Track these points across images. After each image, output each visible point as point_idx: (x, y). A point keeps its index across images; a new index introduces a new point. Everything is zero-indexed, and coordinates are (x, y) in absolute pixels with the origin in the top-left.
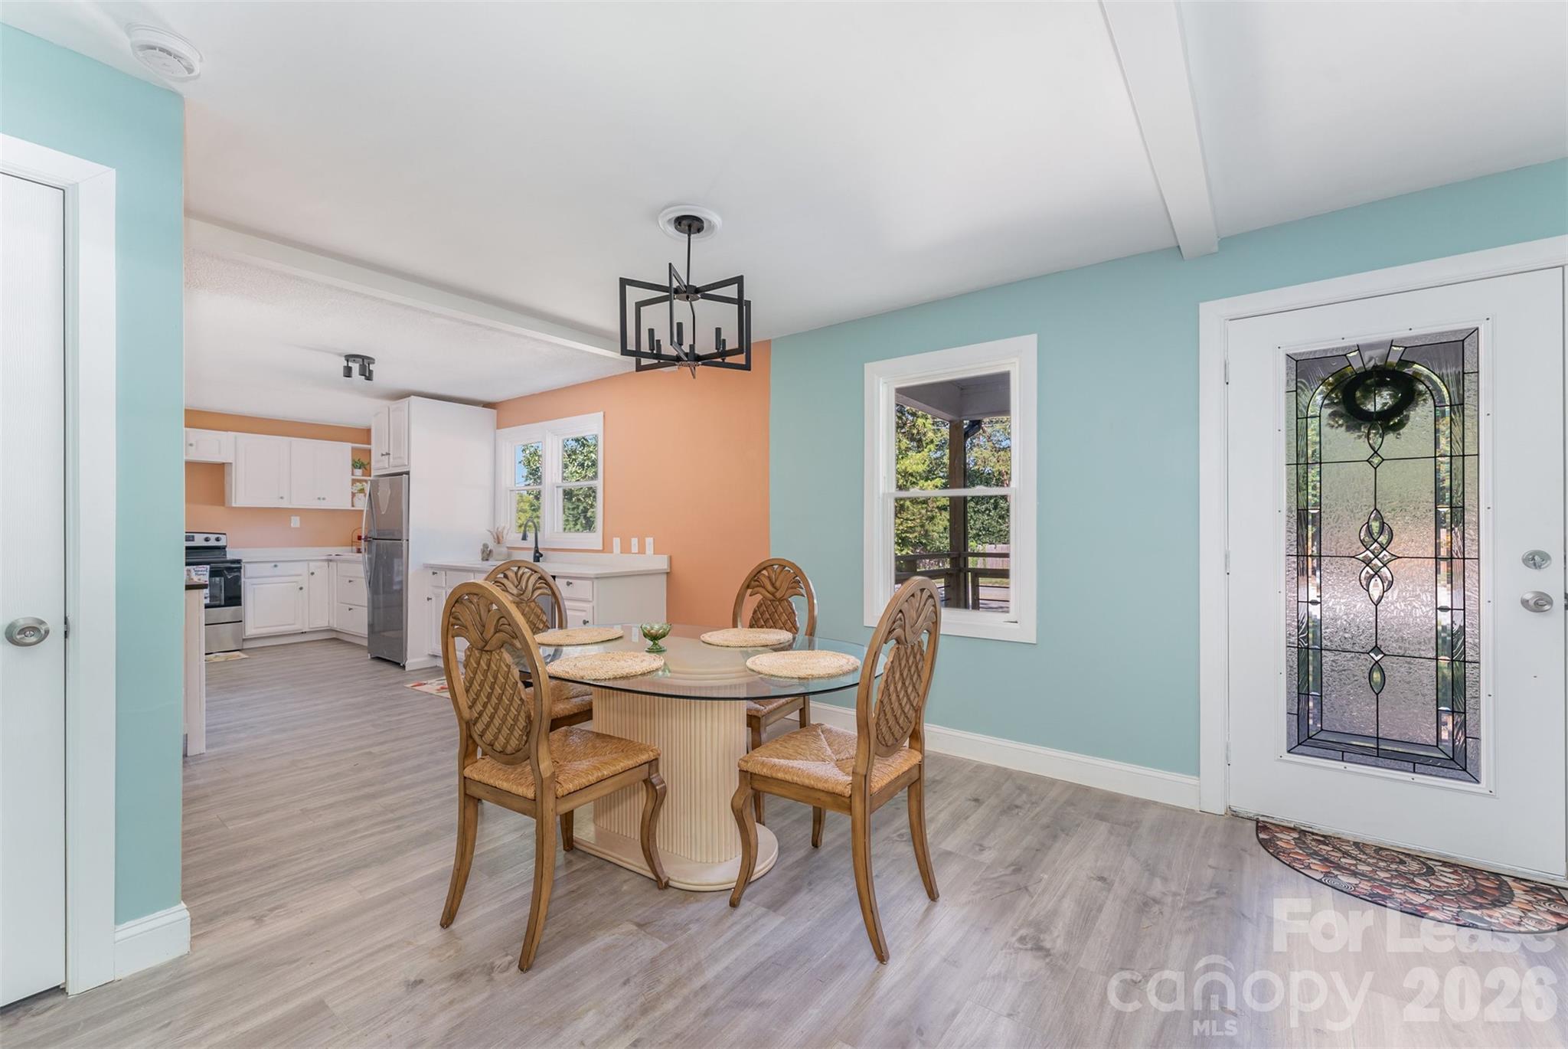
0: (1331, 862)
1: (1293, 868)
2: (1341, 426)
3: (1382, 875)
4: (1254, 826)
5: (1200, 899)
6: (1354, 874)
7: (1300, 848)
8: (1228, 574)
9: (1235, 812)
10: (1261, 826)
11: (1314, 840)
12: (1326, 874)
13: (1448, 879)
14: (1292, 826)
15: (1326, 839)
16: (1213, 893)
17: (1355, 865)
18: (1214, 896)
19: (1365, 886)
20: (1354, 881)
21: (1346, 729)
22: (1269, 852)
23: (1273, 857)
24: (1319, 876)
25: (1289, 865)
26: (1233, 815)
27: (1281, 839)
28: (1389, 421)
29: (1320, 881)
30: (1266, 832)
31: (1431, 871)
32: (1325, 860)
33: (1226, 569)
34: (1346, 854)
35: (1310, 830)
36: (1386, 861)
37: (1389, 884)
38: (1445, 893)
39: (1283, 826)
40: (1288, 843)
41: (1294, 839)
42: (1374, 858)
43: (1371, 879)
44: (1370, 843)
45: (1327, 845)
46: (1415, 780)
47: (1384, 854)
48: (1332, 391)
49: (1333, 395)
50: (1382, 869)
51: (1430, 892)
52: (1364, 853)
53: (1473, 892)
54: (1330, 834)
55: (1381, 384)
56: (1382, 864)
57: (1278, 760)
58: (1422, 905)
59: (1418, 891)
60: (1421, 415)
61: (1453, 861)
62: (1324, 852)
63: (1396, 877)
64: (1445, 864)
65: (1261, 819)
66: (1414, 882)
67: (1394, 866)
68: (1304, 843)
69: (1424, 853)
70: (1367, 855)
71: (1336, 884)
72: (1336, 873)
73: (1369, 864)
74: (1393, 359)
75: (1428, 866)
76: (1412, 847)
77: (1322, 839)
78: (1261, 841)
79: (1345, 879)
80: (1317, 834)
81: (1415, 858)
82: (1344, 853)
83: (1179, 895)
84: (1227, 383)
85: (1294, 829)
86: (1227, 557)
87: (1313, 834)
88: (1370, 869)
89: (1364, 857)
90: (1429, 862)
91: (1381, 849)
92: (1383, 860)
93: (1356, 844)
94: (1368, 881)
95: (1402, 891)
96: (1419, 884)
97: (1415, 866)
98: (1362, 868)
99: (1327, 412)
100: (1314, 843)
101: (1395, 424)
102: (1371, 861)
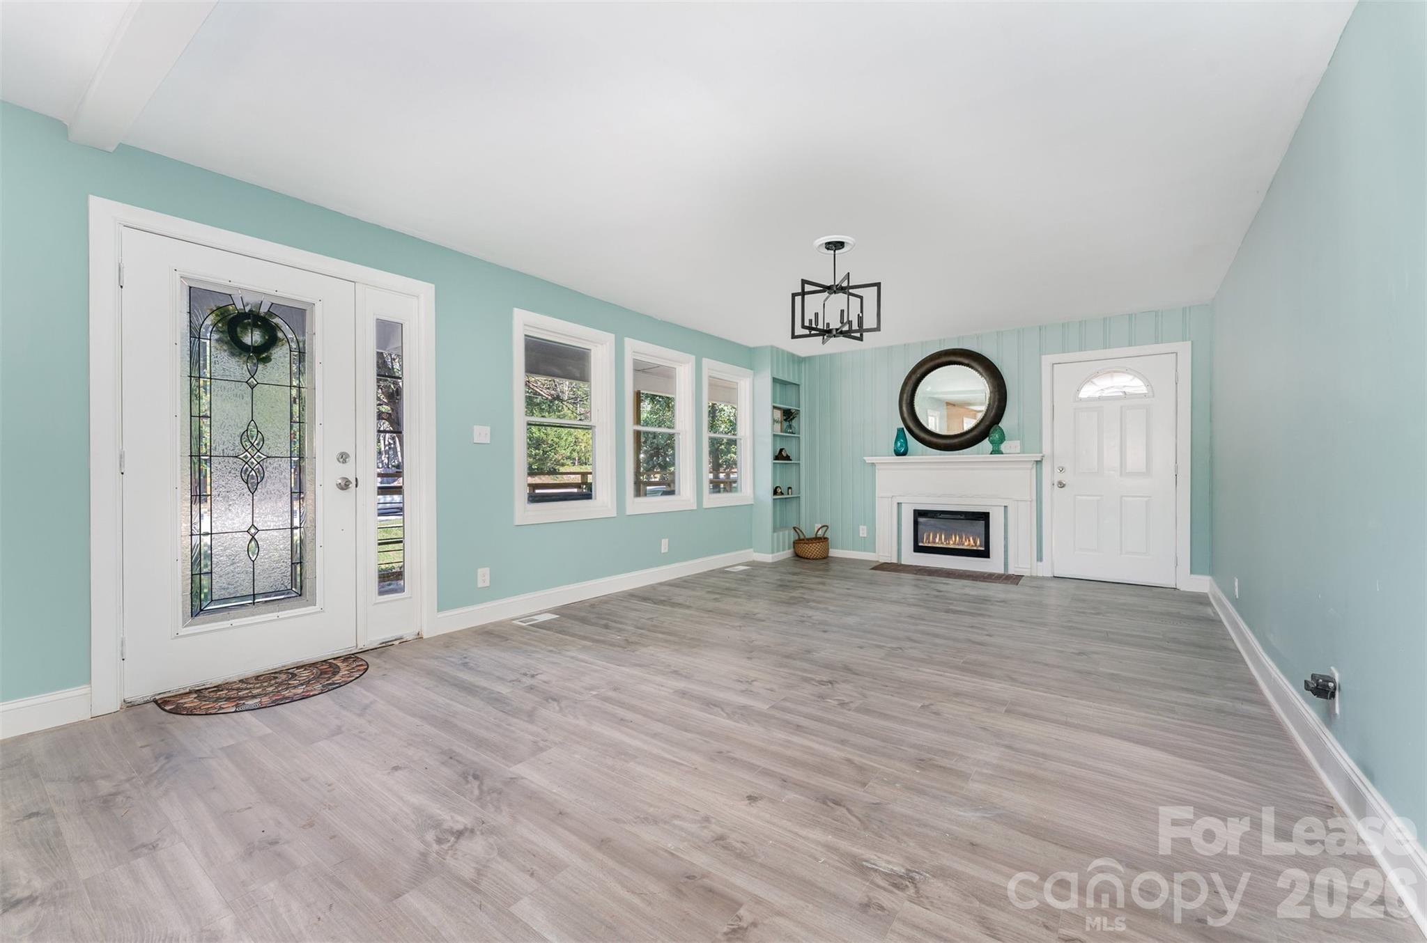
0: (233, 698)
1: (211, 714)
2: (225, 351)
3: (271, 689)
4: (155, 705)
5: (155, 769)
6: (254, 697)
7: (205, 701)
8: (122, 473)
9: (131, 702)
10: (161, 703)
11: (209, 692)
12: (237, 706)
13: (305, 674)
14: (188, 690)
15: (218, 688)
16: (162, 761)
17: (250, 692)
18: (164, 761)
19: (265, 700)
20: (257, 700)
21: (230, 595)
22: (183, 714)
23: (190, 717)
24: (233, 710)
25: (206, 714)
26: (128, 707)
27: (185, 703)
28: (260, 354)
29: (236, 712)
30: (169, 704)
31: (294, 675)
32: (228, 699)
33: (121, 470)
34: (239, 690)
35: (203, 687)
36: (266, 682)
37: (279, 692)
38: (309, 681)
39: (180, 695)
40: (192, 702)
41: (195, 698)
42: (258, 683)
43: (266, 695)
44: (250, 676)
45: (222, 690)
46: (280, 617)
47: (262, 678)
48: (219, 321)
49: (220, 325)
50: (267, 687)
51: (302, 684)
52: (250, 684)
53: (321, 674)
54: (220, 683)
55: (255, 326)
56: (265, 684)
57: (175, 638)
58: (303, 692)
59: (295, 687)
60: (280, 354)
61: (301, 664)
62: (224, 695)
63: (279, 686)
64: (297, 668)
65: (157, 697)
66: (290, 684)
67: (273, 682)
68: (205, 697)
69: (285, 667)
70: (252, 684)
71: (247, 708)
72: (242, 702)
73: (258, 688)
74: (264, 310)
75: (290, 673)
76: (275, 666)
77: (215, 689)
78: (170, 712)
79: (251, 702)
80: (209, 688)
81: (280, 672)
82: (237, 690)
83: (133, 778)
84: (122, 287)
85: (190, 692)
86: (121, 457)
87: (206, 689)
88: (260, 690)
89: (251, 686)
90: (289, 671)
91: (258, 677)
92: (264, 682)
93: (241, 681)
94: (265, 696)
95: (288, 691)
96: (293, 684)
97: (284, 677)
98: (255, 692)
99: (215, 336)
100: (212, 694)
101: (264, 358)
102: (258, 685)
